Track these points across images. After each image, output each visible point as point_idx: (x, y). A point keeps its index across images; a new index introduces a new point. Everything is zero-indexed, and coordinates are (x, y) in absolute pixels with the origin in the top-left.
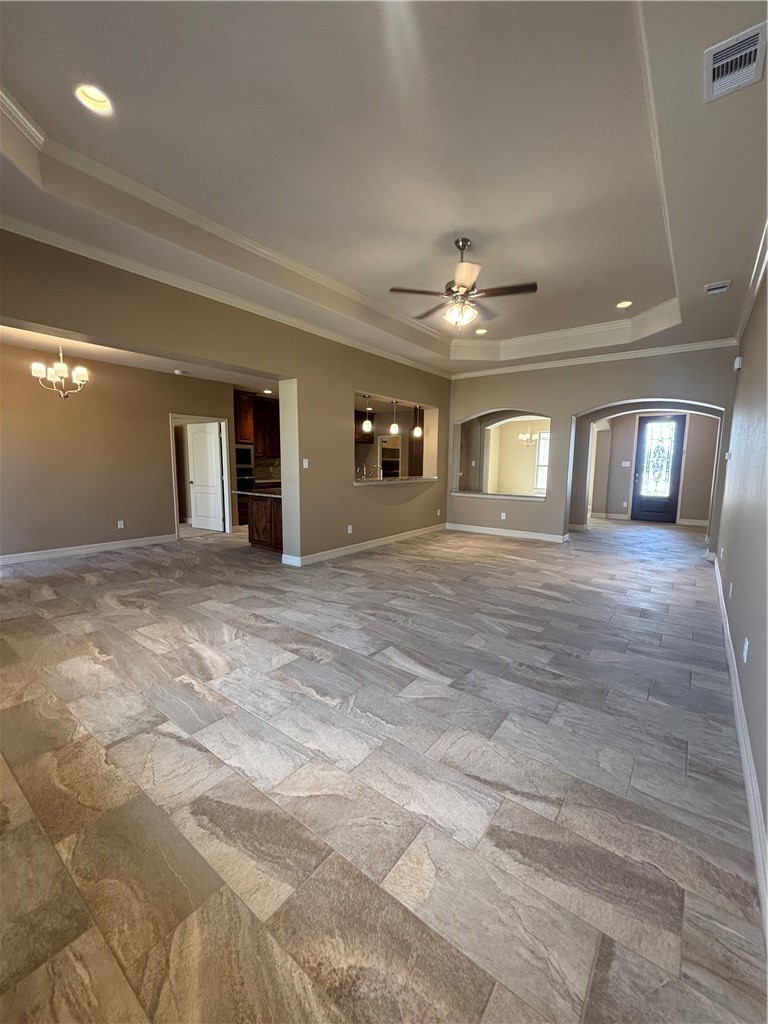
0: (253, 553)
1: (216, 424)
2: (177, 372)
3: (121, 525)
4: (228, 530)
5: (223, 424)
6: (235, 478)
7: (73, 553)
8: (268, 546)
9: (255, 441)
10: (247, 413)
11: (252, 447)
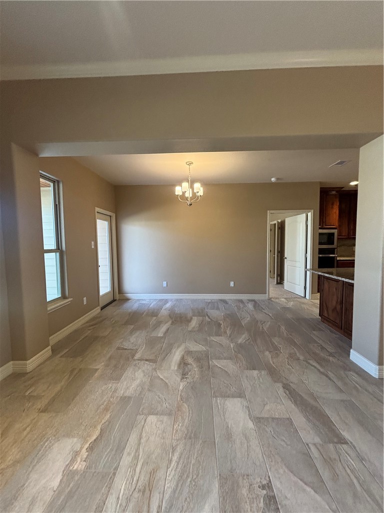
0: (320, 330)
1: (304, 215)
2: (273, 180)
3: (232, 284)
4: (307, 297)
5: (309, 214)
6: (317, 255)
7: (206, 298)
8: (336, 326)
9: (340, 226)
10: (333, 204)
11: (335, 231)
